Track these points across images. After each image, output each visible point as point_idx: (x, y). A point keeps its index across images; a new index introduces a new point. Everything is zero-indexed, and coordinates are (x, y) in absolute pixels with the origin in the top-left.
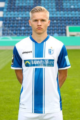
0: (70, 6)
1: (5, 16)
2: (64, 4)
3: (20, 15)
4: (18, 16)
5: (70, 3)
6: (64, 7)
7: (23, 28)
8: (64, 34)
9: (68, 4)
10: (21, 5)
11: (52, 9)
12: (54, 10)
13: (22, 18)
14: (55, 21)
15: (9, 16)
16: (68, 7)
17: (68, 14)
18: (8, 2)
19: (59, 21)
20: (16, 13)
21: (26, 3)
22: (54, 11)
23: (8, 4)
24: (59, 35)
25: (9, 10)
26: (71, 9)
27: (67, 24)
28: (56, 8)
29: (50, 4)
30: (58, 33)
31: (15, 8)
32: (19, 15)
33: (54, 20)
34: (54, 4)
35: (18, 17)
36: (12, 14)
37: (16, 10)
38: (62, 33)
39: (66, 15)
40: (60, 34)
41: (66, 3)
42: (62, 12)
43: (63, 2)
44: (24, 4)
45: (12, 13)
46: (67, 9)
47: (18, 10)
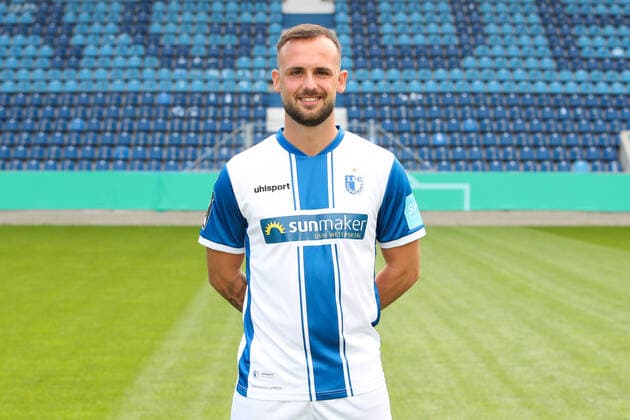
0: (611, 49)
1: (353, 86)
2: (584, 41)
3: (415, 85)
4: (407, 88)
5: (606, 37)
6: (585, 53)
7: (439, 138)
8: (614, 165)
9: (599, 41)
10: (404, 40)
11: (539, 58)
12: (548, 63)
13: (425, 94)
14: (564, 111)
15: (368, 86)
16: (600, 53)
17: (610, 83)
18: (348, 29)
19: (579, 111)
20: (393, 73)
21: (427, 35)
22: (551, 70)
23: (352, 35)
24: (595, 169)
25: (361, 59)
26: (615, 59)
27: (616, 123)
28: (555, 58)
29: (525, 40)
30: (590, 161)
31: (383, 53)
32: (407, 82)
33: (557, 107)
34: (541, 40)
35: (408, 94)
36: (379, 80)
37: (392, 59)
38: (606, 161)
39: (602, 88)
40: (598, 164)
41: (591, 37)
42: (581, 74)
43: (575, 31)
44: (420, 39)
45: (377, 73)
46: (600, 60)
47: (400, 64)
